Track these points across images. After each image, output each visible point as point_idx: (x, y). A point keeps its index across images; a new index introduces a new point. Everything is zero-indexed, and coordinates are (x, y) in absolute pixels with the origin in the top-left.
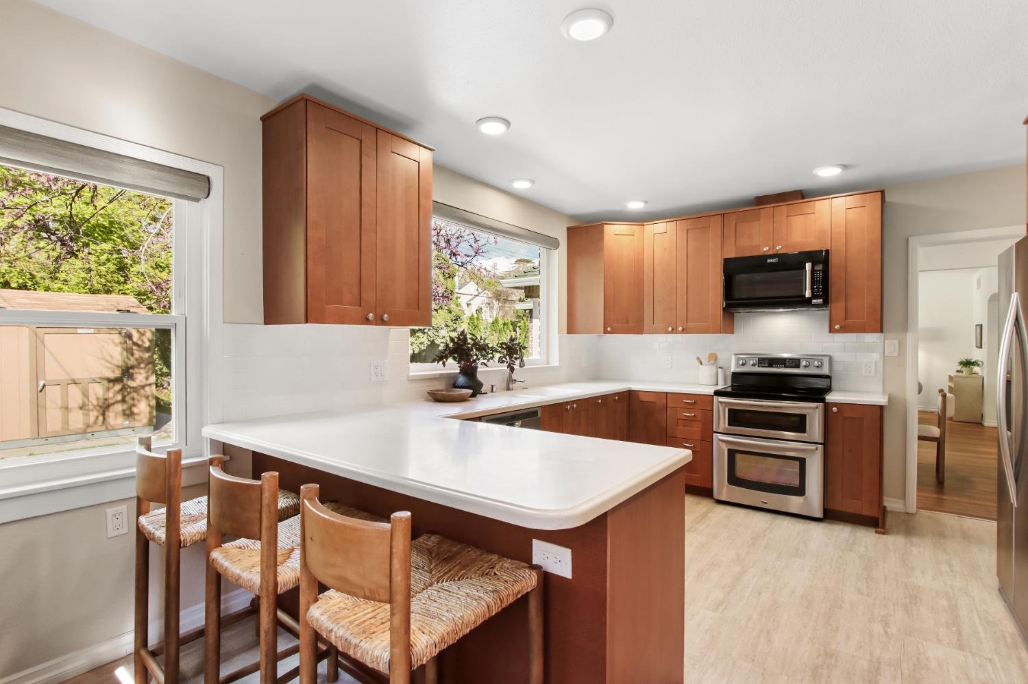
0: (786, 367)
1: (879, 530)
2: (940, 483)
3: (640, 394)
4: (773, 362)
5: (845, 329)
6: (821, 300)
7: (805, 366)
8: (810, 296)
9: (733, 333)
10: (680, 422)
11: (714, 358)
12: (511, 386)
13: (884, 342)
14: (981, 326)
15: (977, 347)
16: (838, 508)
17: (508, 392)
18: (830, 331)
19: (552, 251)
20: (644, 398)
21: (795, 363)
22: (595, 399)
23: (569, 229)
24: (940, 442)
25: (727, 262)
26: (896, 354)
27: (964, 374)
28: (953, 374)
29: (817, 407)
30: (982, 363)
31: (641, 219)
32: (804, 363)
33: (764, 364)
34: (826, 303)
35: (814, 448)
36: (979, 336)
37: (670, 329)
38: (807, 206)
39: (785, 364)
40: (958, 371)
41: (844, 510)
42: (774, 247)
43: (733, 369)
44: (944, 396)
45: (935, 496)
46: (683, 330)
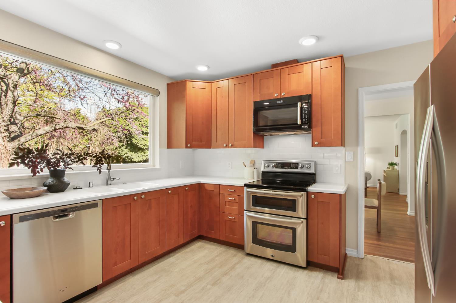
0: (290, 168)
1: (340, 276)
2: (379, 232)
3: (206, 186)
4: (284, 165)
5: (320, 145)
6: (307, 126)
7: (301, 168)
8: (300, 124)
9: (263, 147)
10: (227, 203)
11: (253, 163)
12: (109, 182)
13: (345, 152)
14: (398, 146)
15: (396, 156)
16: (316, 260)
17: (107, 186)
18: (313, 146)
19: (156, 97)
20: (208, 188)
21: (296, 165)
22: (184, 187)
23: (168, 85)
24: (378, 209)
25: (256, 103)
26: (352, 160)
27: (390, 169)
28: (386, 169)
29: (302, 195)
30: (399, 164)
31: (210, 79)
32: (300, 166)
33: (279, 166)
34: (310, 128)
35: (301, 221)
36: (397, 151)
37: (225, 145)
38: (299, 68)
39: (290, 167)
40: (388, 168)
41: (319, 262)
42: (281, 94)
43: (262, 169)
44: (380, 183)
45: (376, 242)
46: (232, 146)
